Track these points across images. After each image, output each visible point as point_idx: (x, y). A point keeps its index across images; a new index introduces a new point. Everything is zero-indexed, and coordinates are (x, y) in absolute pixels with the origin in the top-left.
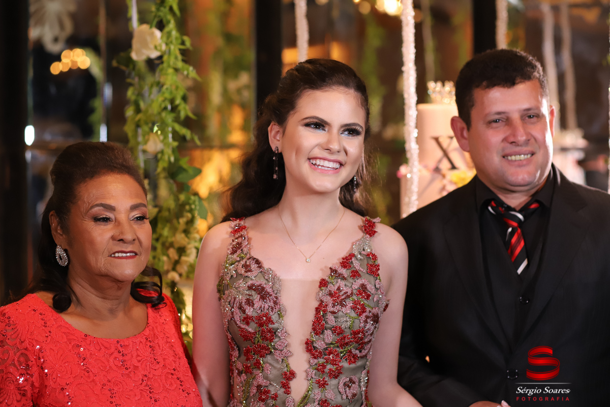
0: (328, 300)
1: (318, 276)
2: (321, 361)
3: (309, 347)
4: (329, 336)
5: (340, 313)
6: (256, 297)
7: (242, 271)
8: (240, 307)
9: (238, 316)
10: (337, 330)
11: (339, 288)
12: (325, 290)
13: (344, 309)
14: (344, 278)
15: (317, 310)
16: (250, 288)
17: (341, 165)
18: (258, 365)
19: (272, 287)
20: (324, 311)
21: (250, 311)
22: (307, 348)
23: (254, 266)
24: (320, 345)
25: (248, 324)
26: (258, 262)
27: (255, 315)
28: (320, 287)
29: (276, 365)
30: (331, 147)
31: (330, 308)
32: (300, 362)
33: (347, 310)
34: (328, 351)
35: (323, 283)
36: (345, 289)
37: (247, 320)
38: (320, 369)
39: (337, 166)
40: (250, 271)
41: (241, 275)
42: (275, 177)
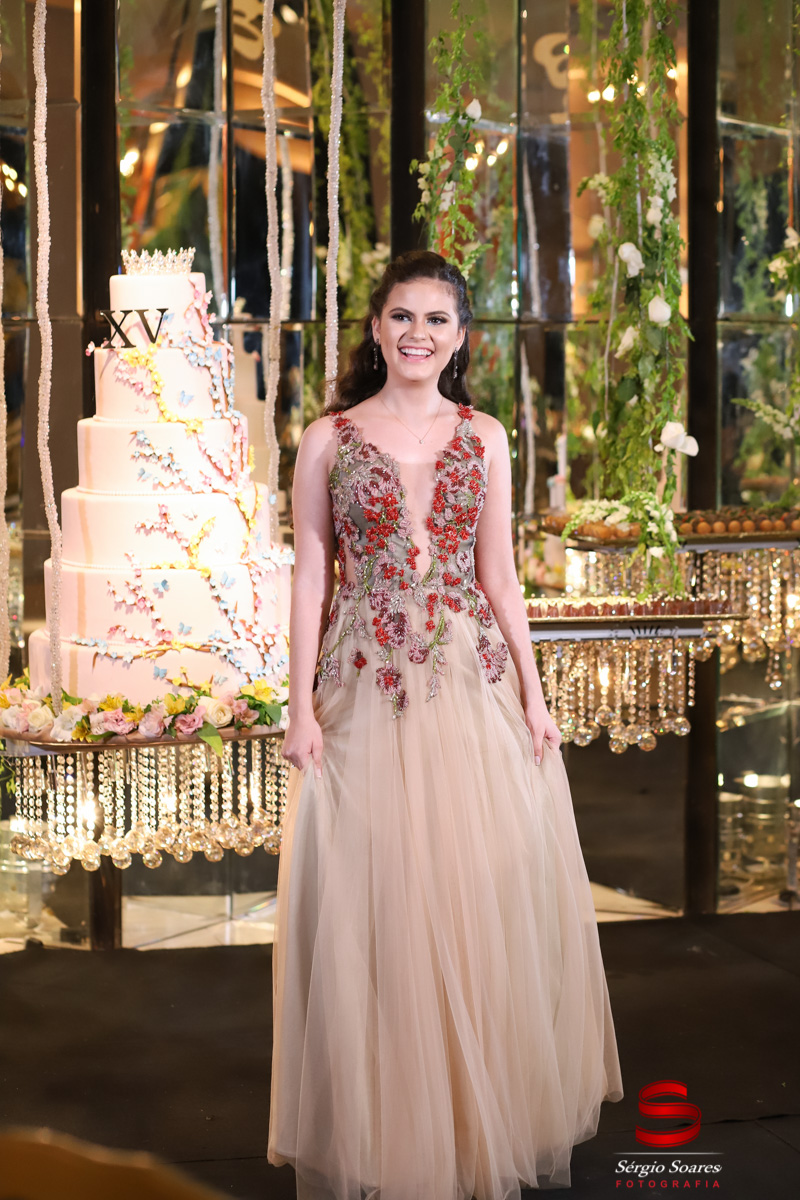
0: (448, 481)
1: (434, 459)
2: (442, 537)
3: (431, 525)
4: (449, 514)
5: (459, 493)
6: (380, 480)
7: (362, 457)
8: (366, 491)
9: (363, 498)
10: (455, 508)
11: (456, 469)
12: (443, 472)
13: (462, 489)
14: (459, 460)
15: (437, 490)
16: (372, 471)
17: (432, 353)
18: (382, 546)
19: (392, 471)
20: (444, 491)
21: (376, 493)
22: (428, 526)
23: (371, 453)
24: (441, 522)
25: (373, 505)
26: (374, 449)
27: (381, 496)
28: (437, 468)
29: (400, 543)
30: (415, 336)
31: (450, 488)
32: (422, 539)
33: (465, 489)
34: (447, 529)
35: (439, 466)
36: (462, 470)
37: (373, 502)
38: (441, 544)
39: (429, 353)
40: (368, 456)
41: (360, 461)
42: (375, 367)
